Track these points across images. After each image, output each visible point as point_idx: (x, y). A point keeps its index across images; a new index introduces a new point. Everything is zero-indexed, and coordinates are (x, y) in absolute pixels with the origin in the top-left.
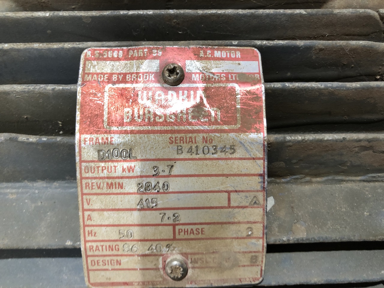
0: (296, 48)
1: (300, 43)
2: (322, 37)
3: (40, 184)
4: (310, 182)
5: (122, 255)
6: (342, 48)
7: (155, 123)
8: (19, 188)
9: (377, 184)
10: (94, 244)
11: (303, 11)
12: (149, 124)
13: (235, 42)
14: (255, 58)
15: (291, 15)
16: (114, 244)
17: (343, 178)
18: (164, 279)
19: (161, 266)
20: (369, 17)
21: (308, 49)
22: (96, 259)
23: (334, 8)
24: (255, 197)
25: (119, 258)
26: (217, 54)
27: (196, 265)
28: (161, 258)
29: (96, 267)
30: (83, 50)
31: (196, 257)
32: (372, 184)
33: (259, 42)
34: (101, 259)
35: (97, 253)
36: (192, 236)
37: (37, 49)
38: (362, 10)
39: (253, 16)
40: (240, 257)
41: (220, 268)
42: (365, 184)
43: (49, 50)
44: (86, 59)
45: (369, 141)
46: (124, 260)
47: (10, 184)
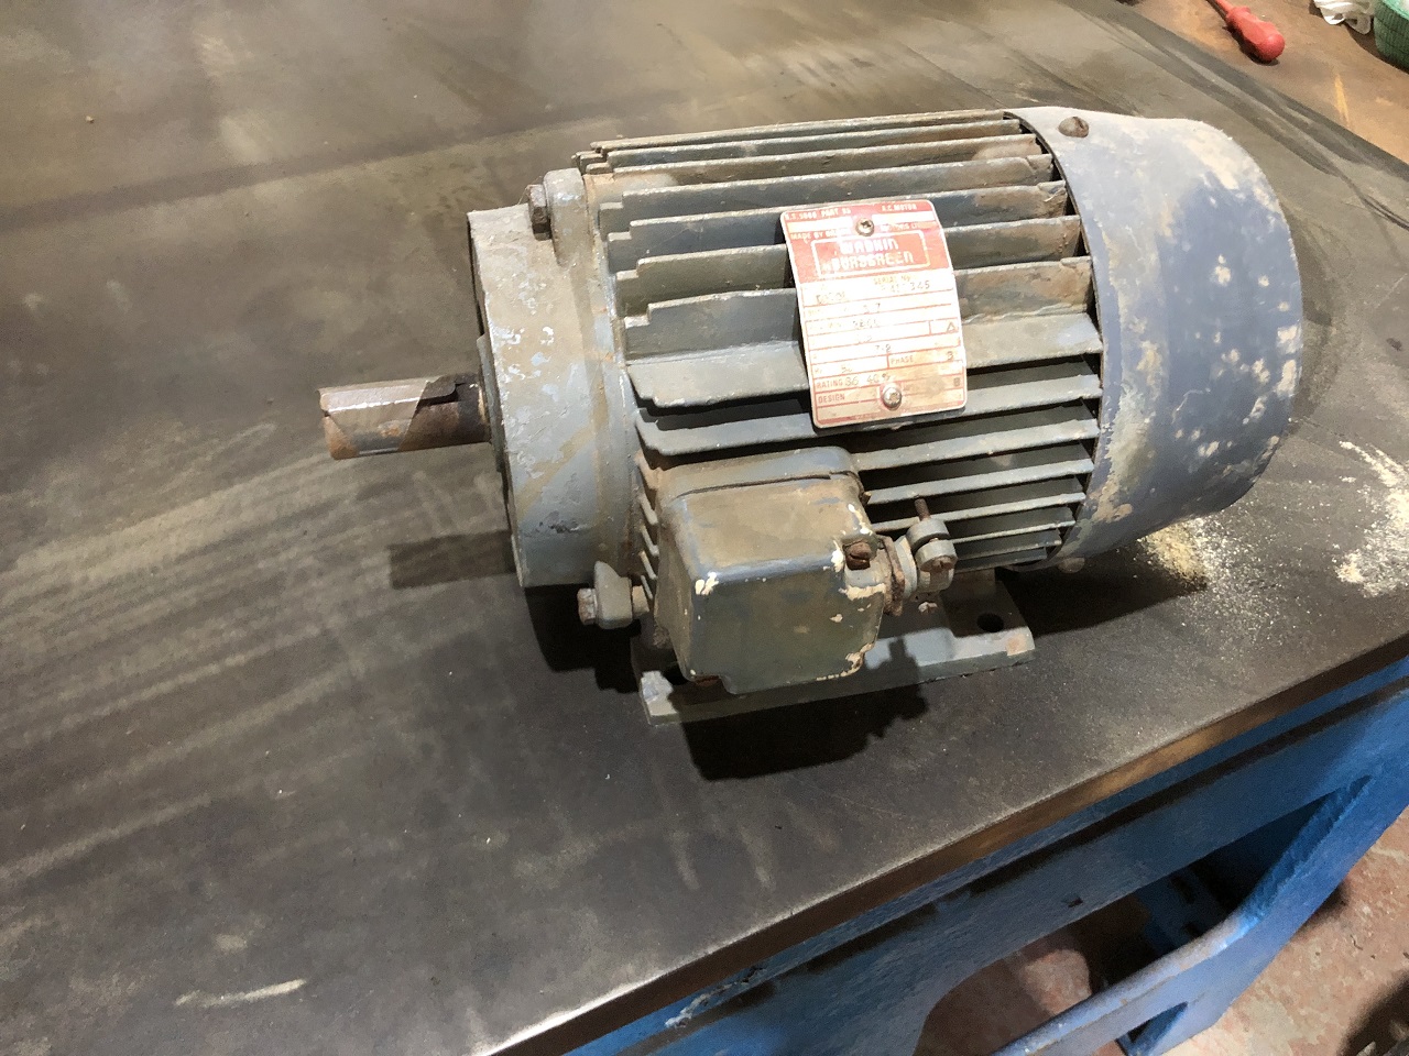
0: (961, 198)
1: (964, 193)
2: (981, 186)
3: (745, 349)
4: (991, 321)
5: (844, 389)
6: (1000, 194)
7: (860, 269)
8: (723, 355)
9: (1052, 317)
10: (821, 381)
11: (960, 164)
12: (855, 269)
13: (908, 197)
14: (929, 209)
15: (950, 168)
16: (838, 378)
17: (1020, 313)
18: (882, 410)
19: (878, 396)
20: (1021, 164)
21: (971, 197)
22: (823, 395)
23: (984, 158)
24: (951, 324)
25: (842, 392)
26: (897, 208)
27: (909, 392)
28: (878, 388)
29: (823, 404)
30: (780, 214)
31: (908, 383)
32: (1047, 318)
33: (928, 195)
34: (827, 395)
35: (824, 389)
36: (903, 364)
37: (734, 218)
38: (1011, 159)
39: (915, 172)
40: (945, 380)
41: (929, 393)
42: (1041, 318)
43: (745, 217)
44: (787, 222)
45: (1036, 268)
46: (847, 393)
47: (715, 352)
